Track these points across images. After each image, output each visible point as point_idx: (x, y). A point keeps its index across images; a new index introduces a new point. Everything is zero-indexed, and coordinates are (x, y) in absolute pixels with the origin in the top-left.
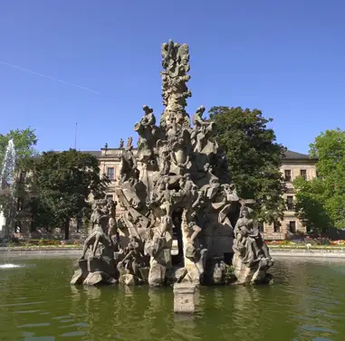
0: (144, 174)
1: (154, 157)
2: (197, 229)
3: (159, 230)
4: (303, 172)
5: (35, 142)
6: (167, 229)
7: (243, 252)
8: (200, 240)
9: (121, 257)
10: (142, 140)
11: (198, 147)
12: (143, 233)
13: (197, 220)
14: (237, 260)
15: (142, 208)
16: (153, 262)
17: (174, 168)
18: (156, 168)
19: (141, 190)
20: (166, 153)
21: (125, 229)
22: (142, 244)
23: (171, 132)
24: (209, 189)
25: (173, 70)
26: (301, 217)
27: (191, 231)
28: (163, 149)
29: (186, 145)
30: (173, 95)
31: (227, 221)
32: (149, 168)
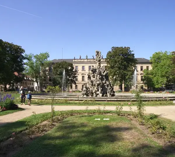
0: (92, 79)
1: (94, 75)
2: (101, 89)
3: (95, 89)
4: (148, 67)
5: (49, 57)
6: (97, 88)
7: (109, 92)
8: (102, 90)
9: (89, 93)
10: (92, 72)
11: (102, 73)
12: (92, 89)
13: (101, 87)
14: (108, 94)
15: (92, 85)
16: (94, 94)
17: (98, 78)
18: (95, 77)
19: (92, 82)
20: (96, 75)
21: (89, 89)
22: (92, 91)
23: (97, 71)
24: (104, 82)
25: (98, 57)
26: (145, 84)
27: (100, 89)
28: (96, 74)
29: (100, 74)
30: (98, 62)
31: (107, 87)
32: (93, 77)
